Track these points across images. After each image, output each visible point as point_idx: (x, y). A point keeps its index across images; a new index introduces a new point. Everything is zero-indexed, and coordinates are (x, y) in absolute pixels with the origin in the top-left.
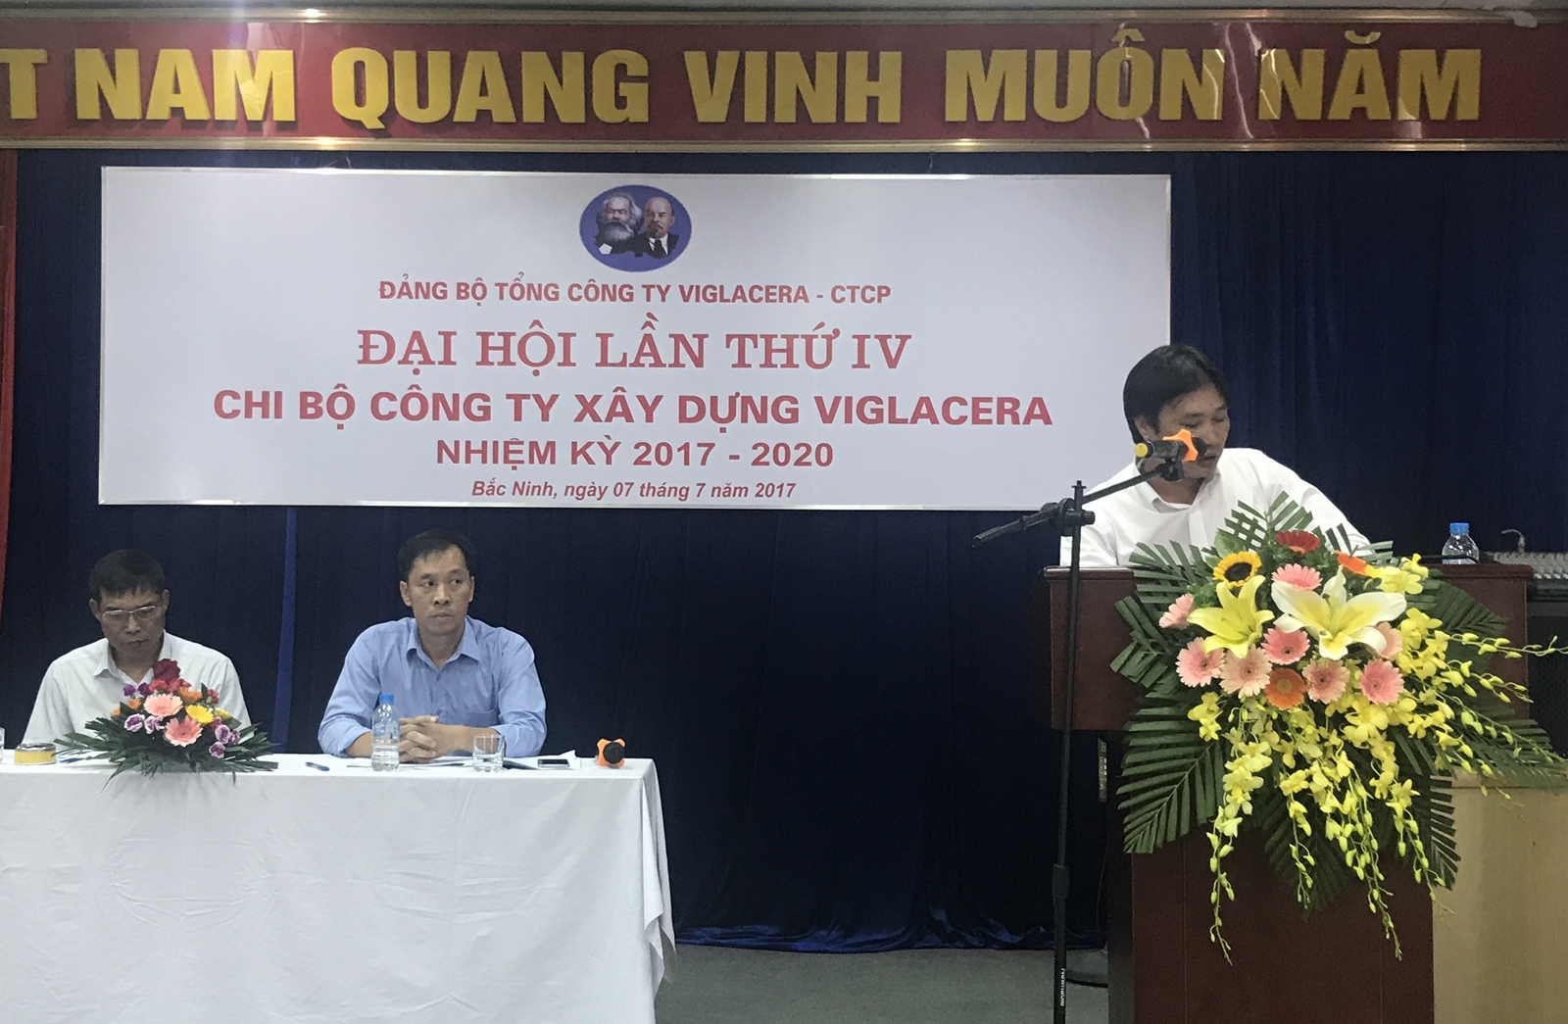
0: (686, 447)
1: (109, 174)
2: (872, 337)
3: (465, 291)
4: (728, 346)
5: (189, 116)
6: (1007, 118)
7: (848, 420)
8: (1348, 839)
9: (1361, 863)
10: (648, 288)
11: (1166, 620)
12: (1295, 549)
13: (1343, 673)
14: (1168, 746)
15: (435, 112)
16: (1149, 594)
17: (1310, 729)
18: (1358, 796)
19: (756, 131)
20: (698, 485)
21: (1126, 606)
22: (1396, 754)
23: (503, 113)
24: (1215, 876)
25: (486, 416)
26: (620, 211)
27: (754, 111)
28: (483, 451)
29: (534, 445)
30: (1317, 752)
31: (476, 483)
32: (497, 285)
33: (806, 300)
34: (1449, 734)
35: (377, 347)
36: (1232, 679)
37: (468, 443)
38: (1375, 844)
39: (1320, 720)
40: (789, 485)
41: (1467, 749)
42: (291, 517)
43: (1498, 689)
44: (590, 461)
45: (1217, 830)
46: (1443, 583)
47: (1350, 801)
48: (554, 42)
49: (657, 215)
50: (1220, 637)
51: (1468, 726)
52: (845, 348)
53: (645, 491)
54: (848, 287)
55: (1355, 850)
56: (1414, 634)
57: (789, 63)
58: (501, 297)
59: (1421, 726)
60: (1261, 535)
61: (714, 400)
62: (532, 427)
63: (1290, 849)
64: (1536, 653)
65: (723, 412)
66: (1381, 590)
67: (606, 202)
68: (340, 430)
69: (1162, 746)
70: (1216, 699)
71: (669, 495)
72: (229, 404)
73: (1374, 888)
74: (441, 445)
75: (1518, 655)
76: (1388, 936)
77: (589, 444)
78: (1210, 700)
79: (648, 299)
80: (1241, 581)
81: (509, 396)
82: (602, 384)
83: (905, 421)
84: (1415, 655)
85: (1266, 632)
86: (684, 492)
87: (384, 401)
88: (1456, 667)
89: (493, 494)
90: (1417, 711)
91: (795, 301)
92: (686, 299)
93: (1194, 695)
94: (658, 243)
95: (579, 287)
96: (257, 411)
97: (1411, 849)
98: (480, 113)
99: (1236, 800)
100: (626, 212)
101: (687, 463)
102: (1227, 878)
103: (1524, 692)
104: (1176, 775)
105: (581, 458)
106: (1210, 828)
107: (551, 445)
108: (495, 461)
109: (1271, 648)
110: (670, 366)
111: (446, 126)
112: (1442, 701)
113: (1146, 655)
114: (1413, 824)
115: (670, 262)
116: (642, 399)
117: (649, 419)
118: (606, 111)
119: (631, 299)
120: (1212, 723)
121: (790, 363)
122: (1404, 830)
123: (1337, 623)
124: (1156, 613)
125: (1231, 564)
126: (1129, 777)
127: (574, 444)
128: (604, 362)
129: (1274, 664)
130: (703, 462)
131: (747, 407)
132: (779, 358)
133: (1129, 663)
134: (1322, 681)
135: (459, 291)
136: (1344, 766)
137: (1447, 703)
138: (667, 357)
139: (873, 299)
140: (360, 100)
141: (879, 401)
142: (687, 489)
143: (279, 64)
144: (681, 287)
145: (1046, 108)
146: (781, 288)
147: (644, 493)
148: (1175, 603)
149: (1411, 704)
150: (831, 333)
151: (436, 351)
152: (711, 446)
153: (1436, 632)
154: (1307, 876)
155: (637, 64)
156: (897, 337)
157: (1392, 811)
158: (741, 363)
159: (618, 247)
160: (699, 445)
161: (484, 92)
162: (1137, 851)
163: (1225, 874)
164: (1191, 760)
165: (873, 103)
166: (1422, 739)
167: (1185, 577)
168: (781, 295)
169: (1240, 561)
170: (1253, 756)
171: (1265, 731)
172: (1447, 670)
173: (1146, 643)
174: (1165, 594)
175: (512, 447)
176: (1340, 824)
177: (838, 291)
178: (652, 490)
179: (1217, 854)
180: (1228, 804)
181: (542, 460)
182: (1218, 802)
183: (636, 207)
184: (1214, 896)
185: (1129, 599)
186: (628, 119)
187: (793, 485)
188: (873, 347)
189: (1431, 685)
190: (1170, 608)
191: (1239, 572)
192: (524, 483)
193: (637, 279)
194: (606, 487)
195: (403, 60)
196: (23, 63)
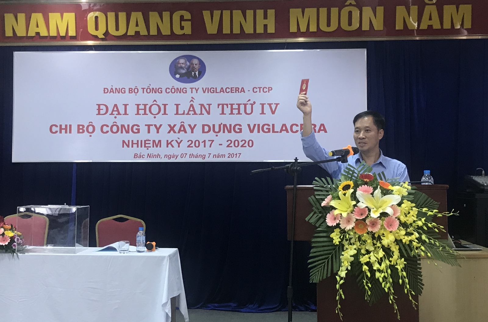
0: (204, 141)
1: (16, 54)
2: (266, 104)
3: (131, 91)
4: (218, 108)
5: (41, 35)
6: (310, 31)
7: (259, 132)
8: (383, 278)
9: (387, 286)
10: (192, 89)
11: (323, 204)
12: (365, 180)
13: (380, 222)
14: (325, 246)
15: (121, 32)
16: (319, 195)
17: (369, 241)
18: (386, 264)
19: (227, 37)
20: (209, 154)
21: (311, 199)
22: (399, 250)
23: (144, 32)
24: (338, 290)
25: (138, 132)
26: (182, 64)
27: (226, 30)
28: (137, 144)
29: (154, 141)
30: (372, 248)
31: (135, 154)
32: (142, 88)
33: (244, 92)
34: (417, 242)
35: (102, 109)
36: (344, 224)
37: (132, 141)
38: (391, 280)
39: (373, 238)
40: (239, 154)
41: (423, 248)
42: (75, 166)
43: (435, 227)
44: (173, 147)
45: (339, 275)
46: (416, 191)
47: (383, 266)
48: (160, 8)
49: (195, 65)
50: (340, 210)
51: (424, 240)
52: (257, 108)
53: (191, 156)
54: (258, 88)
55: (385, 282)
56: (406, 209)
57: (238, 14)
58: (143, 93)
59: (407, 240)
60: (356, 175)
61: (214, 126)
62: (153, 136)
63: (363, 282)
64: (447, 215)
65: (217, 129)
66: (393, 194)
67: (178, 61)
68: (90, 137)
69: (323, 246)
70: (339, 231)
71: (199, 158)
72: (54, 129)
73: (391, 295)
74: (124, 142)
75: (442, 216)
76: (395, 312)
77: (172, 141)
78: (337, 231)
79: (192, 92)
80: (347, 191)
81: (146, 125)
82: (177, 121)
83: (278, 132)
84: (406, 216)
85: (354, 208)
86: (204, 156)
87: (105, 127)
88: (420, 220)
89: (140, 158)
90: (406, 234)
91: (241, 92)
92: (204, 92)
93: (331, 229)
94: (195, 74)
95: (169, 89)
96: (63, 131)
97: (403, 281)
98: (136, 32)
99: (345, 265)
100: (184, 64)
101: (205, 146)
102: (342, 291)
103: (443, 228)
104: (327, 256)
105: (170, 145)
106: (337, 274)
107: (160, 141)
108: (141, 147)
109: (356, 213)
110: (199, 114)
111: (125, 37)
112: (415, 231)
113: (317, 216)
114: (404, 273)
115: (199, 80)
116: (190, 126)
117: (192, 132)
118: (177, 31)
119: (186, 92)
120: (338, 239)
121: (239, 113)
122: (402, 276)
123: (379, 205)
124: (321, 201)
125: (344, 185)
126: (311, 257)
127: (167, 141)
128: (177, 113)
129: (356, 219)
130: (210, 147)
131: (224, 128)
132: (236, 112)
133: (312, 218)
134: (373, 224)
135: (129, 91)
136: (381, 254)
137: (417, 232)
138: (198, 111)
139: (266, 92)
140: (97, 29)
141: (269, 125)
142: (205, 155)
143: (70, 17)
144: (203, 88)
145: (324, 27)
146: (236, 88)
147: (191, 157)
148: (327, 198)
149: (403, 232)
150: (253, 103)
151: (122, 111)
152: (213, 141)
153: (413, 208)
154: (369, 291)
155: (187, 16)
156: (275, 104)
157: (397, 269)
158: (223, 113)
159: (182, 75)
160: (209, 141)
161: (137, 25)
162: (313, 282)
163: (342, 290)
164: (331, 251)
165: (265, 26)
166: (408, 245)
167: (331, 189)
168: (236, 90)
169: (347, 184)
170: (351, 250)
171: (356, 241)
172: (417, 221)
173: (317, 211)
174: (324, 195)
175: (147, 142)
176: (380, 273)
177: (255, 89)
178: (193, 156)
179: (339, 283)
180: (343, 266)
181: (157, 146)
182: (340, 266)
183: (188, 62)
184: (337, 298)
185: (313, 197)
186: (184, 33)
187: (240, 154)
188: (266, 107)
189: (412, 226)
190: (325, 199)
191: (346, 188)
192: (151, 154)
193: (188, 86)
194: (178, 155)
195: (111, 15)
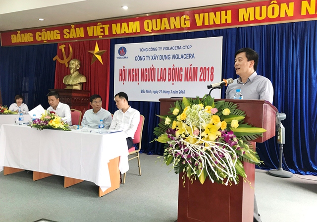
5: (126, 33)
6: (250, 20)
19: (207, 27)
27: (206, 23)
48: (175, 15)
57: (212, 14)
98: (165, 28)
118: (183, 26)
140: (148, 28)
145: (258, 17)
155: (188, 18)
161: (165, 25)
165: (226, 19)
186: (187, 27)
195: (154, 21)
196: (106, 27)
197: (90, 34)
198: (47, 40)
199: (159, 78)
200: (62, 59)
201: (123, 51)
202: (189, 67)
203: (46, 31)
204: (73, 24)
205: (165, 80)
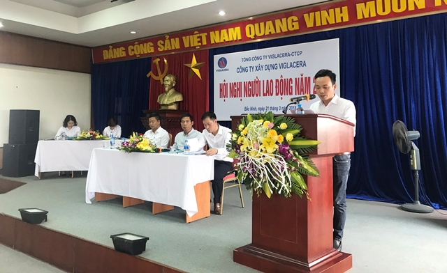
5: (226, 41)
6: (371, 16)
15: (262, 34)
27: (318, 24)
48: (281, 17)
57: (324, 13)
98: (269, 33)
111: (264, 36)
118: (291, 29)
140: (250, 34)
143: (238, 29)
145: (380, 13)
161: (270, 28)
165: (342, 18)
186: (295, 29)
195: (257, 25)
196: (204, 35)
197: (187, 45)
198: (140, 54)
199: (265, 92)
200: (157, 75)
201: (223, 63)
202: (300, 77)
203: (139, 44)
204: (167, 34)
205: (272, 95)
